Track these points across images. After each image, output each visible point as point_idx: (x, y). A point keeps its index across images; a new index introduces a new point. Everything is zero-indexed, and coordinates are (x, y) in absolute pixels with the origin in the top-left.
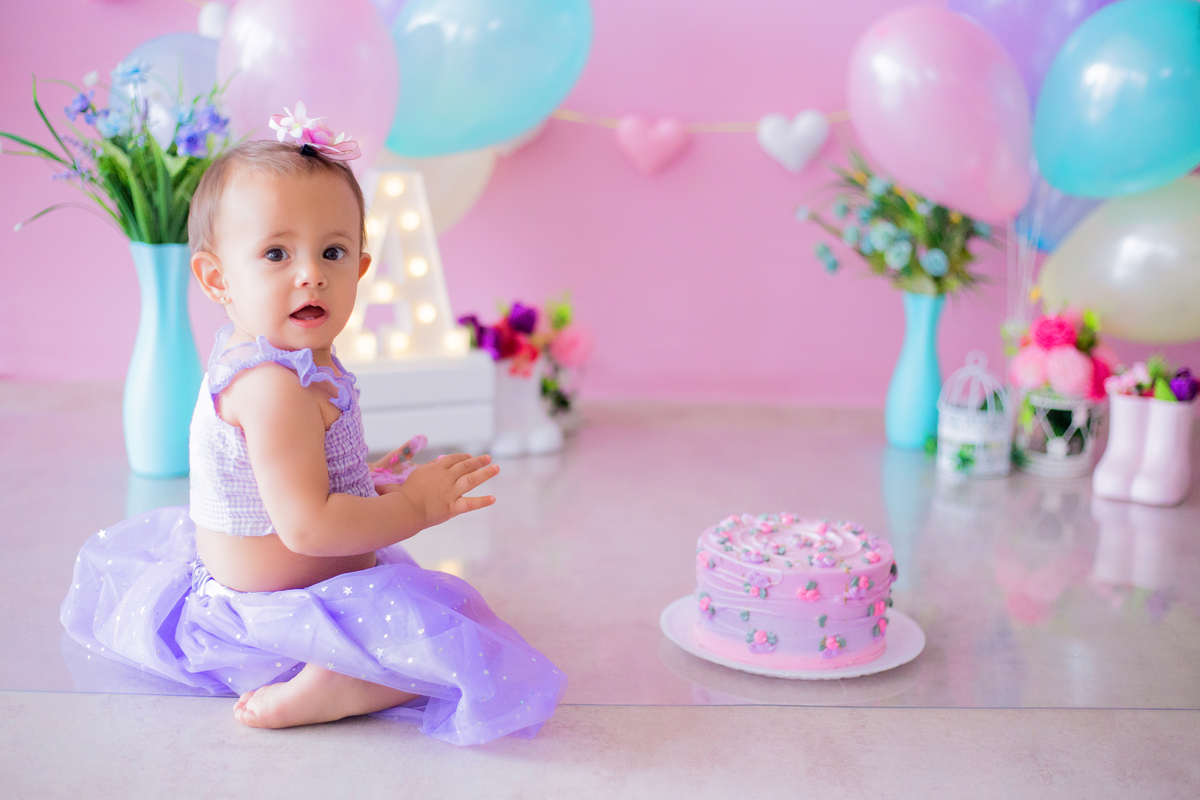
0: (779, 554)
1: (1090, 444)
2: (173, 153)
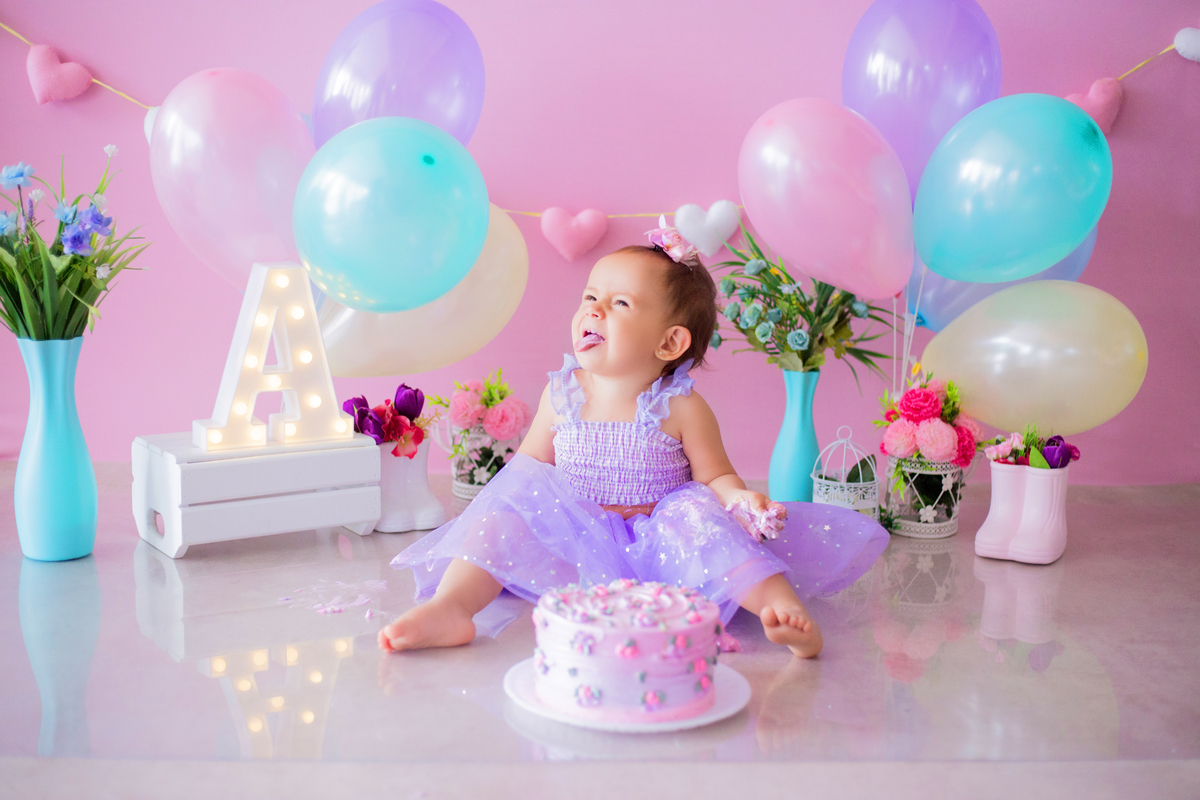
0: (605, 614)
1: (958, 509)
2: (59, 253)
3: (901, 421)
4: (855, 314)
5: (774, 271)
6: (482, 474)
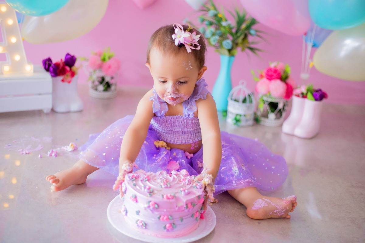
1: (284, 114)
3: (265, 80)
4: (250, 34)
5: (220, 16)
6: (101, 88)
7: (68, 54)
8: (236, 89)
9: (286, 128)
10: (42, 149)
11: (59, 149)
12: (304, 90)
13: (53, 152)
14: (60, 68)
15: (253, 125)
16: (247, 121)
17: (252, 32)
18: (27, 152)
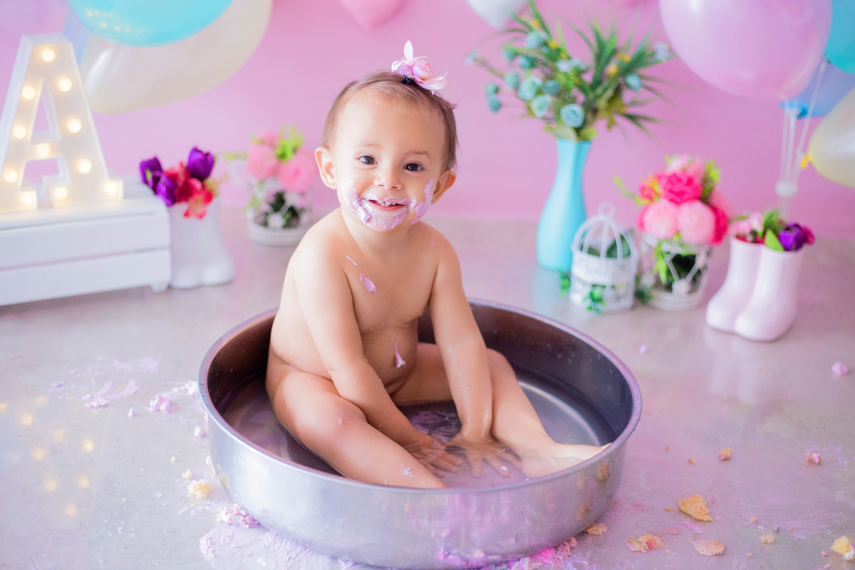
3: (662, 204)
4: (628, 86)
5: (554, 45)
6: (277, 220)
7: (195, 150)
8: (592, 222)
9: (716, 314)
10: (136, 392)
11: (176, 390)
12: (757, 224)
13: (161, 400)
14: (180, 183)
15: (633, 308)
16: (618, 298)
17: (633, 80)
18: (103, 402)
